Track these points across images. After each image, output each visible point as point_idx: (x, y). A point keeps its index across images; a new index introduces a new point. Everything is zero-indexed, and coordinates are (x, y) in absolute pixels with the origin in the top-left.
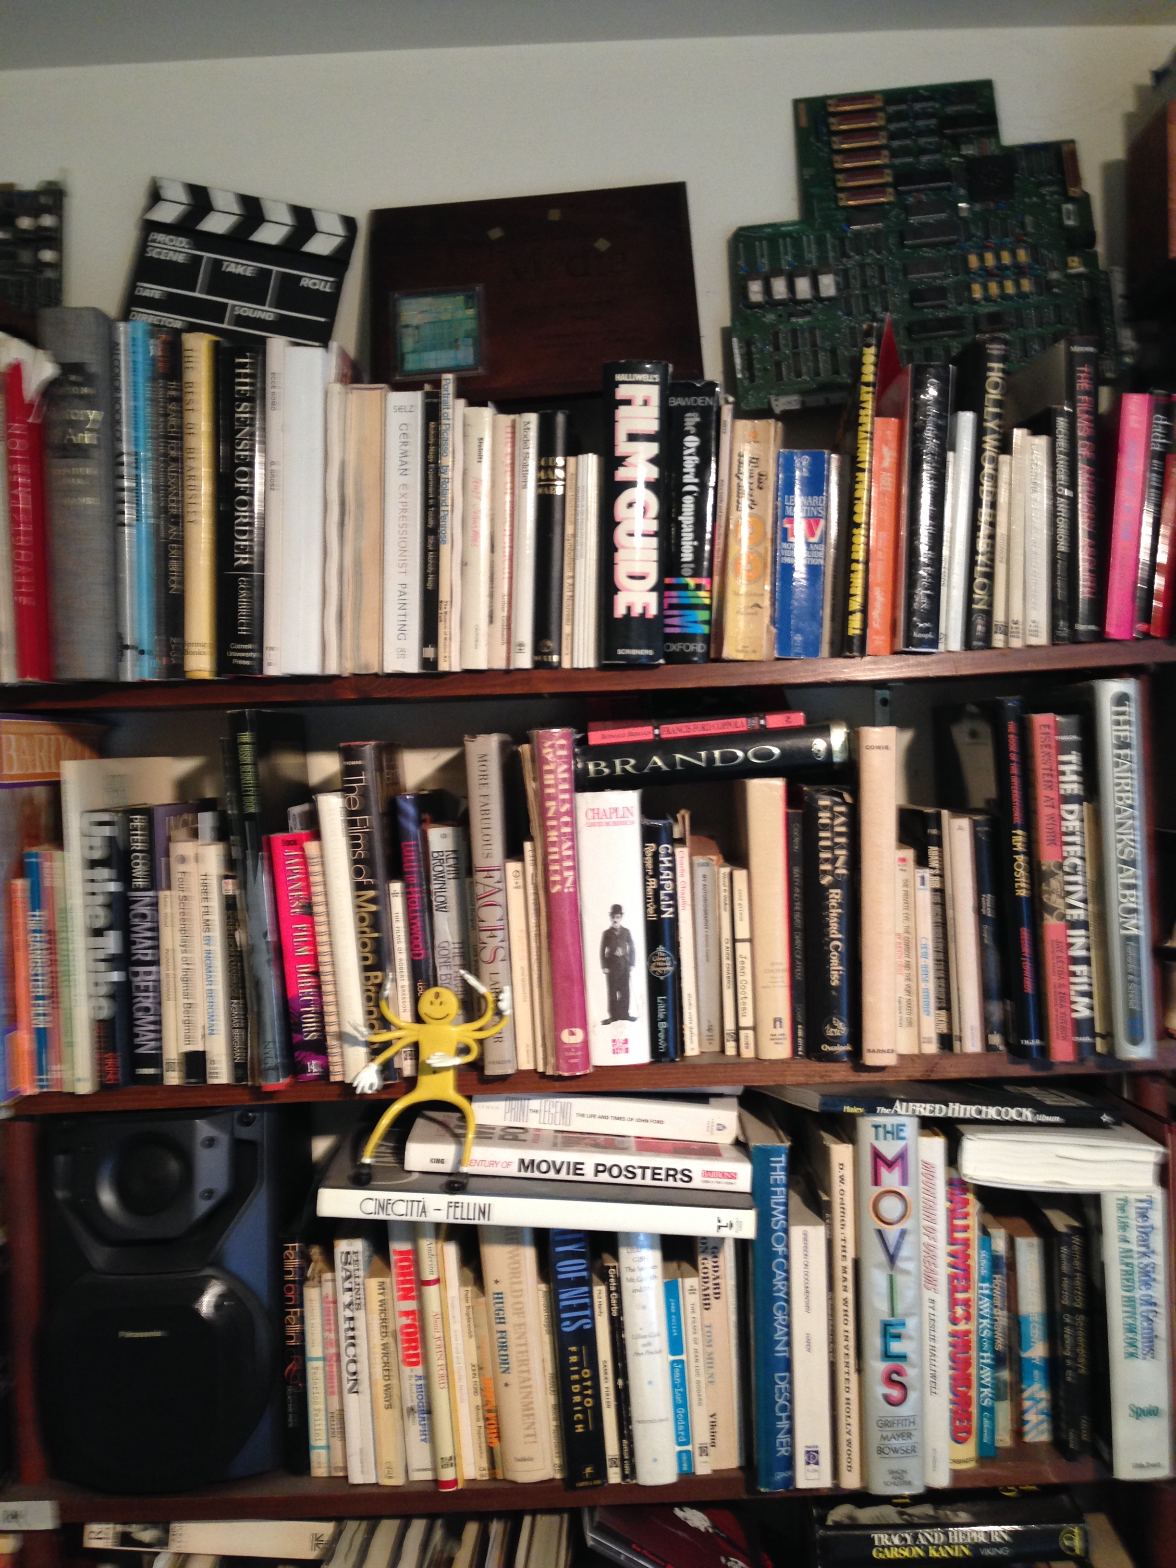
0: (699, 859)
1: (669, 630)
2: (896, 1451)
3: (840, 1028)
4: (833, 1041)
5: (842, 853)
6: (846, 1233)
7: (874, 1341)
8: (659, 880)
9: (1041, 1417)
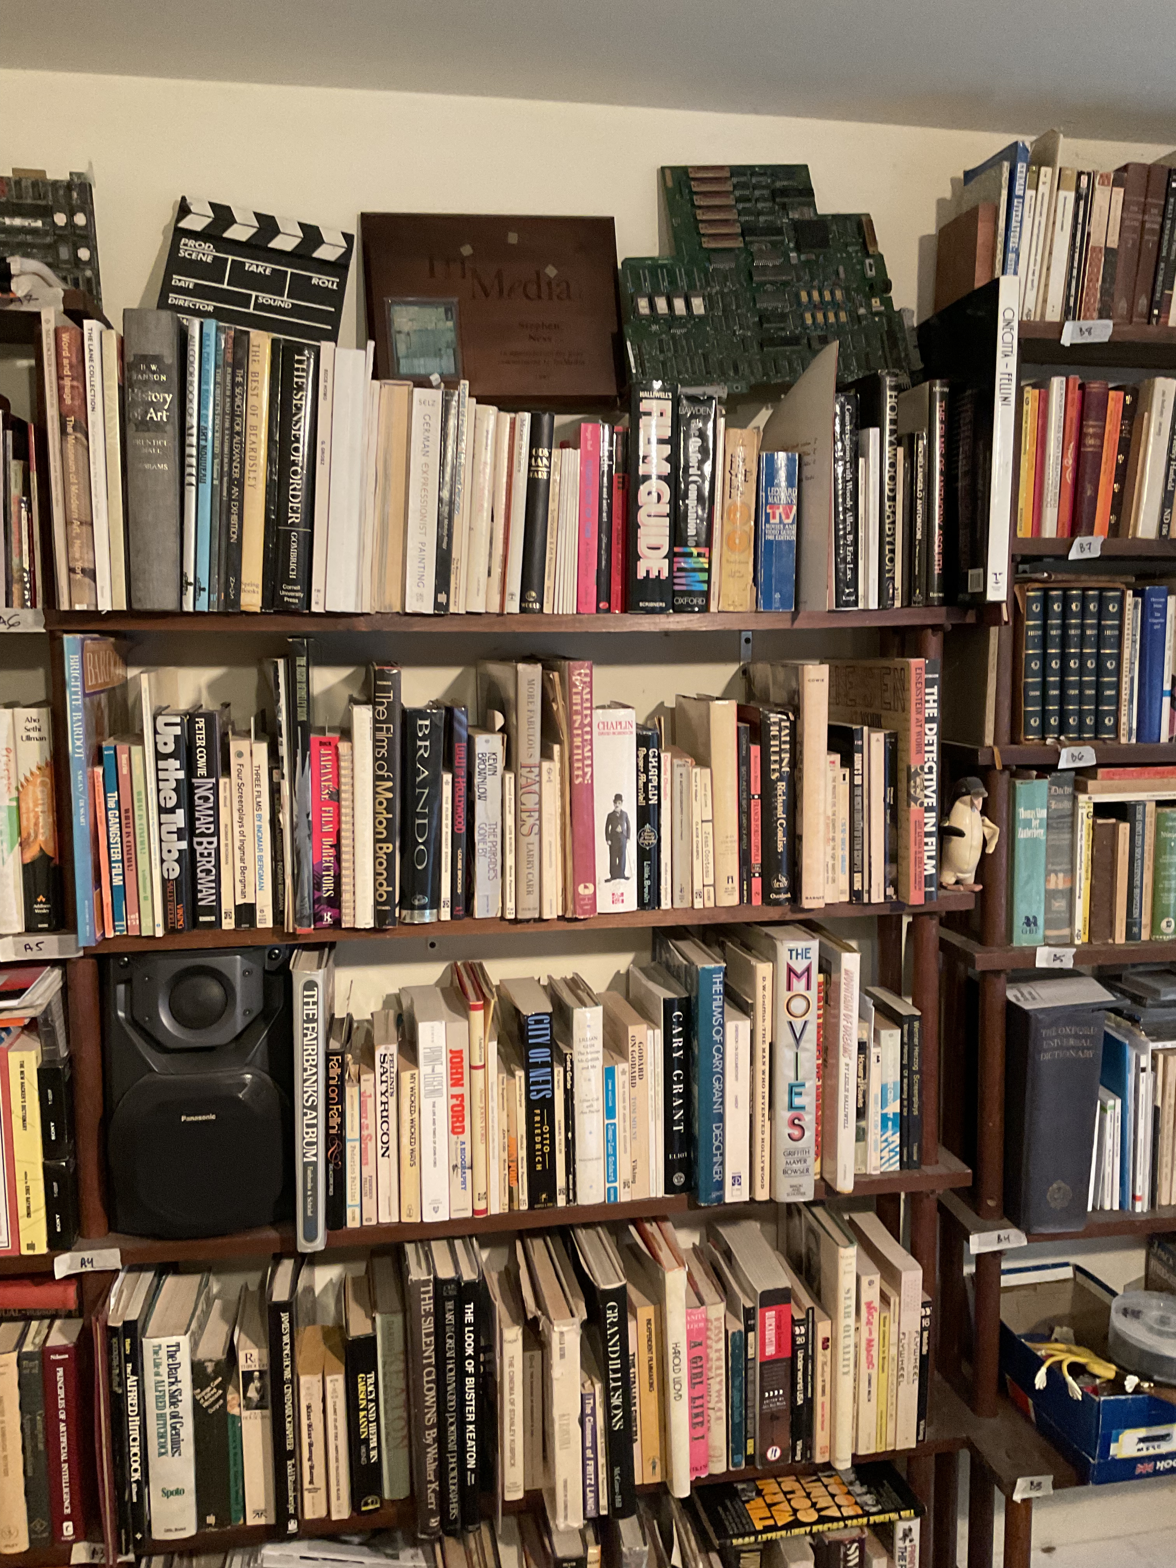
0: (676, 761)
1: (677, 588)
2: (796, 1172)
3: (784, 882)
4: (778, 891)
5: (786, 756)
6: (764, 1024)
7: (782, 1098)
8: (647, 776)
9: (892, 1154)
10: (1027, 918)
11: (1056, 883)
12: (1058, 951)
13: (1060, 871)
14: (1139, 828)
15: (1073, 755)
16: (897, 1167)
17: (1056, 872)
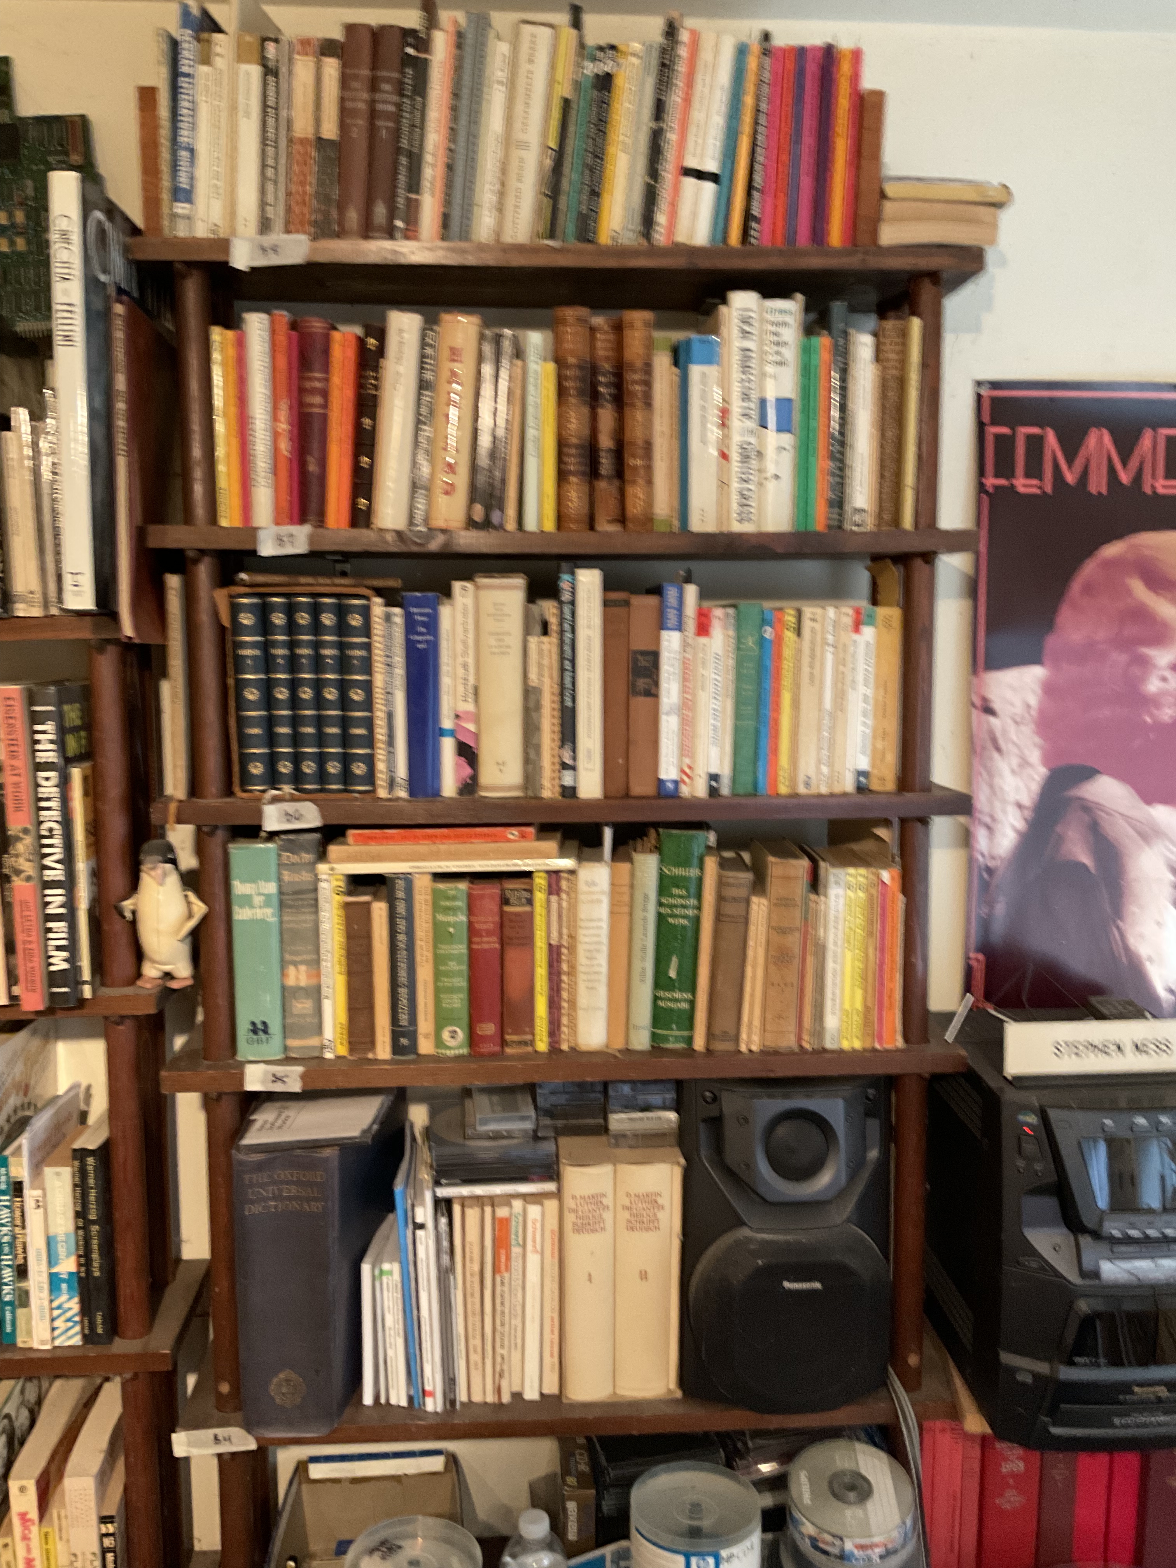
9: (70, 1324)
10: (253, 1024)
11: (297, 979)
12: (279, 1070)
13: (302, 962)
14: (401, 908)
15: (287, 814)
16: (77, 1341)
17: (295, 964)
